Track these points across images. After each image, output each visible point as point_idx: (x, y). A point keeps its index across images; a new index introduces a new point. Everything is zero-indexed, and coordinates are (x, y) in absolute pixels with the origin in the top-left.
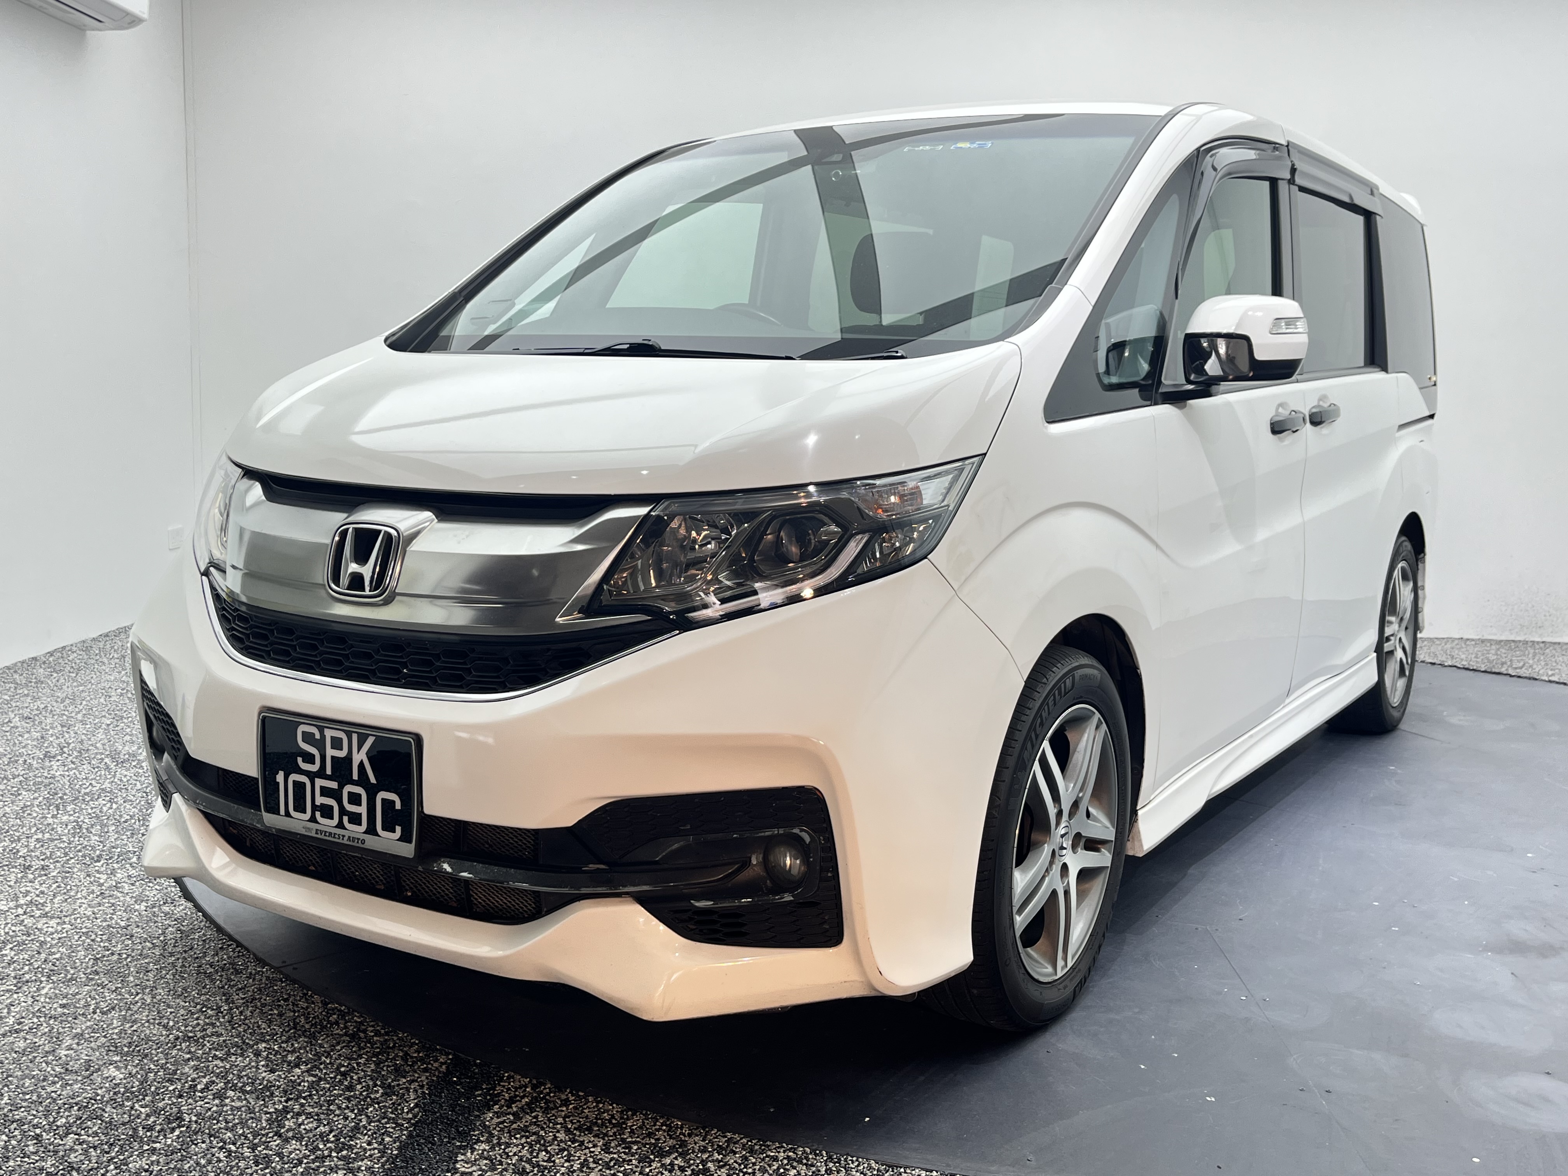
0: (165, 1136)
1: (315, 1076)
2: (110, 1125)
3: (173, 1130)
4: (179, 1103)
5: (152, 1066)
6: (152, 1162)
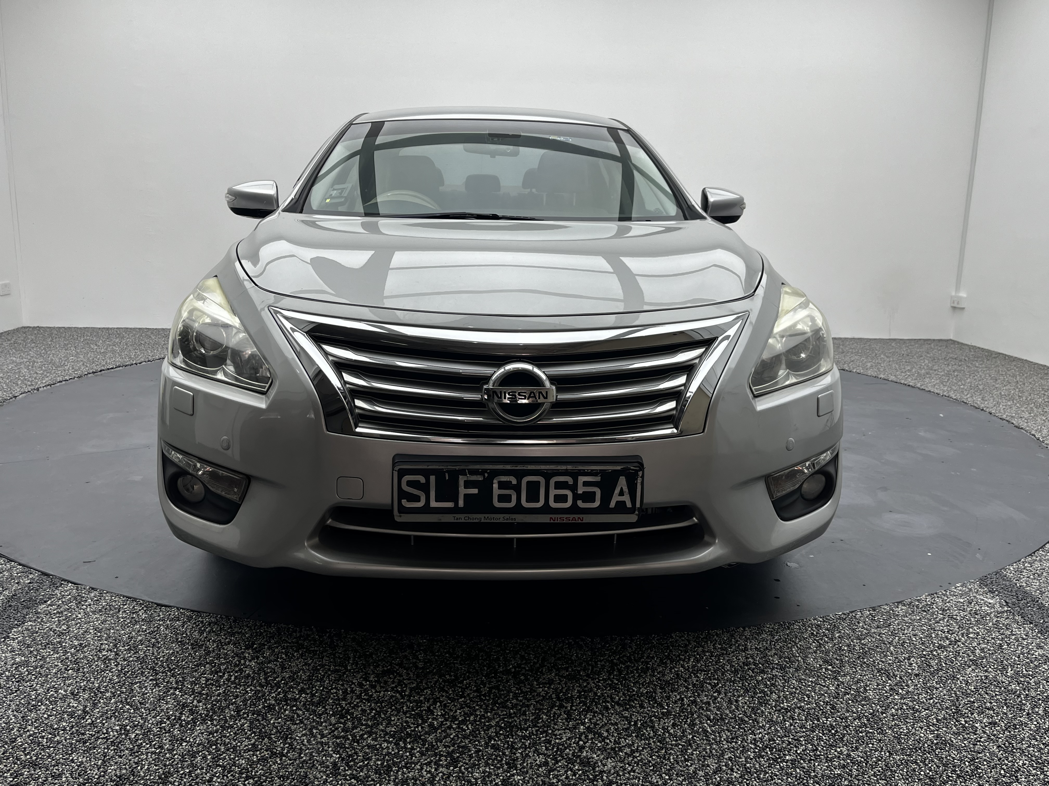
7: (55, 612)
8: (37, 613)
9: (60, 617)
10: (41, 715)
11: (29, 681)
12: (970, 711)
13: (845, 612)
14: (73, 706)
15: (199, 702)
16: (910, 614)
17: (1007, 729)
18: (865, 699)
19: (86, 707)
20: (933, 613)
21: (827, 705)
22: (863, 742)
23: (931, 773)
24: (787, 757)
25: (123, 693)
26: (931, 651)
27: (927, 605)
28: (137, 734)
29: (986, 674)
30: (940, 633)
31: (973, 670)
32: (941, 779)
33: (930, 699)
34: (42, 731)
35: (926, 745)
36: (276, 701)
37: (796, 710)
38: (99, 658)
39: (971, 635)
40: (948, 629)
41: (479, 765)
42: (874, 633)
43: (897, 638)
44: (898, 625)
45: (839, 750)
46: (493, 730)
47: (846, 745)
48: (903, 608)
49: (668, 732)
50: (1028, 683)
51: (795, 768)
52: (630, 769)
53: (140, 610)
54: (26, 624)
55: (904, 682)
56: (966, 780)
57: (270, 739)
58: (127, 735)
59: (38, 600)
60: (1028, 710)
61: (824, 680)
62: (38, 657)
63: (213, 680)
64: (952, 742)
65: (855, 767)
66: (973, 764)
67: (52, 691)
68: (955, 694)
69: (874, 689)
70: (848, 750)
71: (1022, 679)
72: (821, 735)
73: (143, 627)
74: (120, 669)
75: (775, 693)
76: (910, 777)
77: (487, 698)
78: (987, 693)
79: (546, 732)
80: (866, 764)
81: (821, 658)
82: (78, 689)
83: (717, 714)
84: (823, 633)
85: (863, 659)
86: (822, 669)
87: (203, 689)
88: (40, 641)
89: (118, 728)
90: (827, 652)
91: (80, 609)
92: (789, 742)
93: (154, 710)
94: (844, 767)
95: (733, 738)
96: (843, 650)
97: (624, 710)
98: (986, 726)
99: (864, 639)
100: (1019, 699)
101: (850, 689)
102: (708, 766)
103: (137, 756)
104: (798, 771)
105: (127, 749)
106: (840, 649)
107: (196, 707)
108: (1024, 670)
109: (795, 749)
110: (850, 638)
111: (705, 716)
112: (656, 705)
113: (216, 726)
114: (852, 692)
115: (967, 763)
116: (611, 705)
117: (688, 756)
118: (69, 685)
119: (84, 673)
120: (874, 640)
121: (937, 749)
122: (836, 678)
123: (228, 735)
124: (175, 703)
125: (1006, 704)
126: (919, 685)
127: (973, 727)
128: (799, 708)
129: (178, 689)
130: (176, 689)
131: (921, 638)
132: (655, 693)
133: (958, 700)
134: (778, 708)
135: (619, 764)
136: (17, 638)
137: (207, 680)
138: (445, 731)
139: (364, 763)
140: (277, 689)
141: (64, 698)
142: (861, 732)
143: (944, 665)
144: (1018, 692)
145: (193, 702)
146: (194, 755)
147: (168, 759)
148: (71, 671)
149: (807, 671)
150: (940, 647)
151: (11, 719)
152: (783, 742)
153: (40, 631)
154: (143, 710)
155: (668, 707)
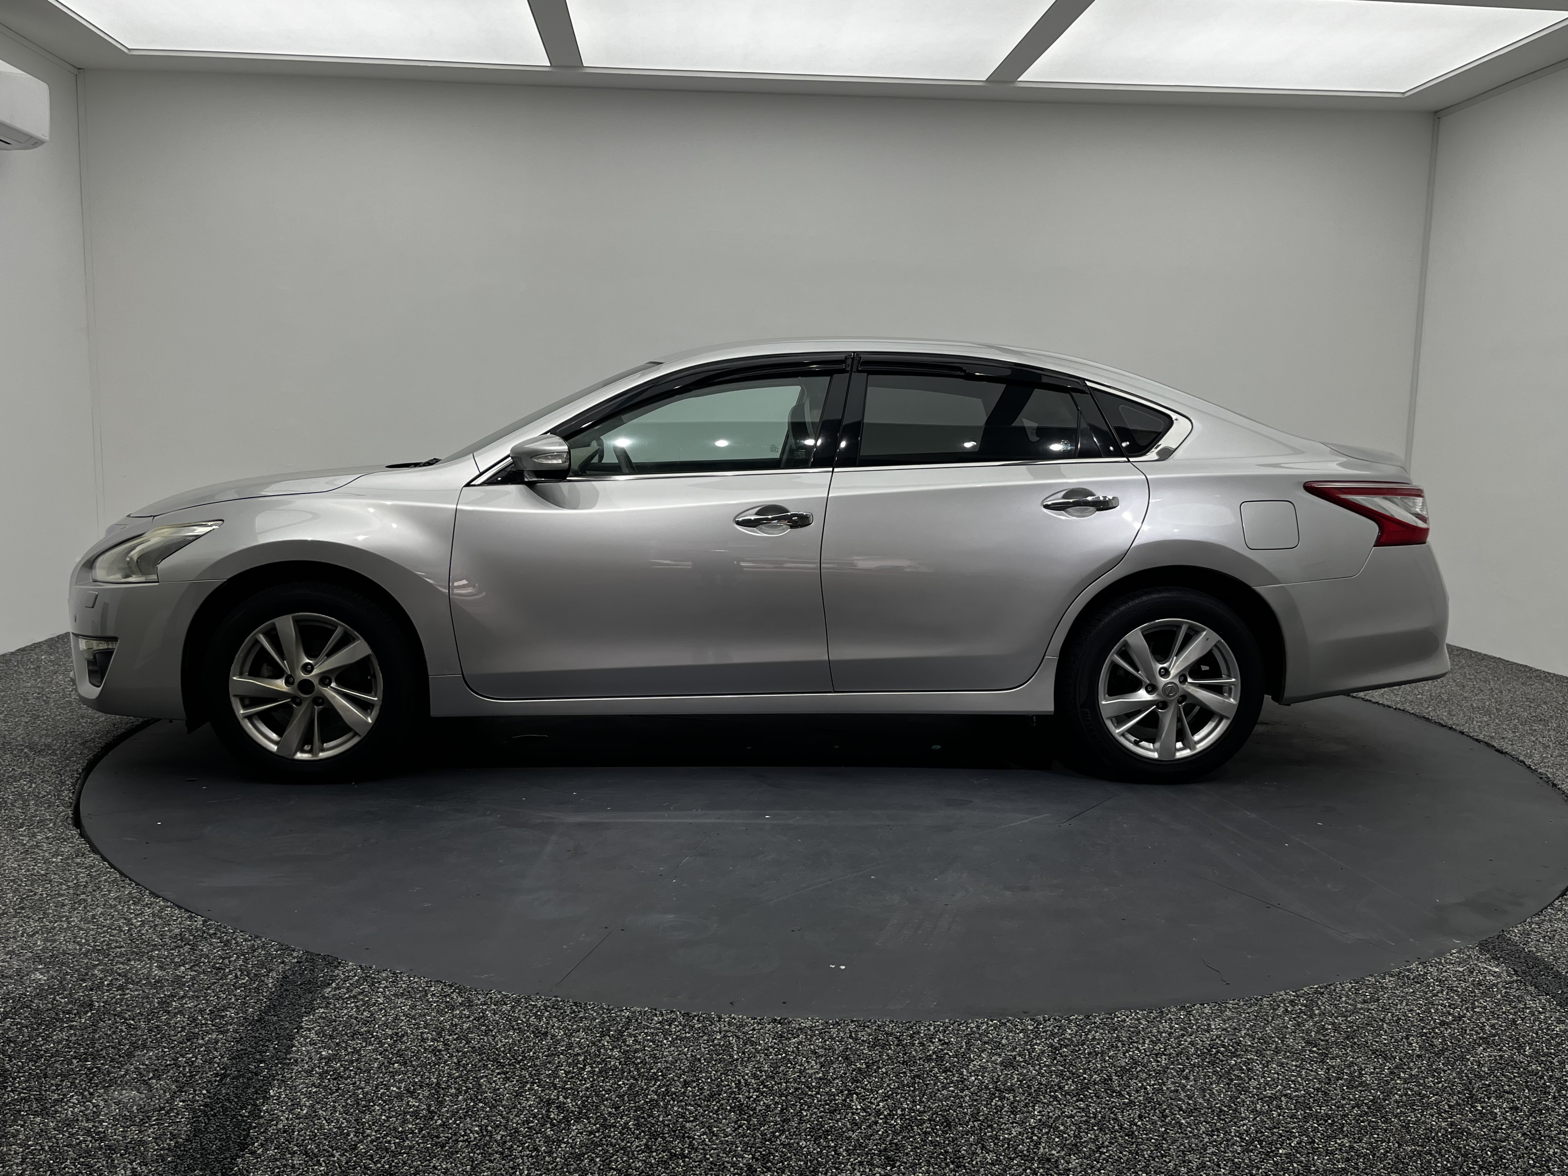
0: (80, 1018)
1: (195, 971)
2: (38, 1012)
3: (87, 1012)
4: (90, 994)
5: (69, 971)
6: (71, 1035)
7: (347, 996)
8: (325, 998)
9: (357, 1002)
10: (378, 1117)
11: (349, 1077)
12: (1486, 1095)
13: (1321, 985)
14: (414, 1106)
15: (566, 1098)
16: (1401, 987)
17: (1531, 1115)
18: (1361, 1084)
19: (429, 1106)
20: (1428, 985)
21: (1318, 1092)
22: (1367, 1133)
23: (1449, 1165)
24: (1281, 1151)
25: (470, 1089)
26: (1433, 1029)
27: (1420, 975)
28: (503, 1136)
29: (1501, 1053)
30: (1440, 1007)
31: (1484, 1049)
32: (1462, 1171)
33: (1438, 1083)
34: (387, 1135)
35: (1440, 1134)
36: (658, 1095)
37: (1283, 1098)
38: (425, 1049)
39: (1477, 1010)
40: (1449, 1003)
41: (920, 1164)
42: (1362, 1008)
43: (1390, 1014)
44: (1389, 999)
45: (1339, 1141)
46: (927, 1124)
47: (1347, 1136)
48: (1391, 979)
49: (1136, 1124)
50: (1551, 1063)
51: (1291, 1162)
52: (1099, 1165)
53: (452, 993)
54: (317, 1011)
55: (1405, 1065)
56: (1490, 1172)
57: (664, 1138)
58: (491, 1137)
59: (319, 983)
60: (1554, 1093)
61: (1310, 1063)
62: (349, 1050)
63: (574, 1073)
64: (1470, 1129)
65: (1361, 1160)
66: (1497, 1154)
67: (382, 1088)
68: (1467, 1076)
69: (1372, 1073)
70: (1350, 1142)
71: (1544, 1059)
72: (1316, 1125)
73: (464, 1012)
74: (455, 1060)
75: (1254, 1079)
76: (1425, 1169)
77: (912, 1089)
78: (1504, 1075)
79: (990, 1126)
80: (1373, 1157)
81: (1303, 1038)
82: (413, 1086)
83: (1189, 1104)
84: (1300, 1009)
85: (1353, 1039)
86: (1305, 1051)
87: (566, 1083)
88: (343, 1030)
89: (477, 1129)
90: (1308, 1032)
91: (379, 992)
92: (1281, 1134)
93: (514, 1108)
94: (1348, 1160)
95: (1213, 1131)
96: (1327, 1029)
97: (1077, 1101)
98: (1507, 1112)
99: (1350, 1016)
100: (1543, 1081)
101: (1343, 1074)
102: (1190, 1162)
103: (511, 1160)
104: (1295, 1165)
105: (496, 1153)
106: (1323, 1027)
107: (564, 1103)
108: (1545, 1048)
109: (1288, 1142)
110: (1333, 1014)
111: (1176, 1106)
112: (1114, 1094)
113: (595, 1125)
114: (1346, 1077)
115: (1489, 1153)
116: (1061, 1094)
117: (1164, 1151)
118: (400, 1081)
119: (414, 1067)
120: (1362, 1017)
121: (1452, 1138)
122: (1323, 1061)
123: (612, 1134)
124: (537, 1100)
125: (1527, 1087)
126: (1423, 1068)
127: (1491, 1113)
128: (1285, 1095)
129: (536, 1083)
130: (533, 1083)
131: (1419, 1014)
132: (1111, 1080)
133: (1470, 1083)
134: (1261, 1096)
135: (1085, 1161)
136: (313, 1028)
137: (567, 1073)
138: (869, 1127)
139: (783, 1164)
140: (656, 1082)
141: (399, 1096)
142: (1362, 1122)
143: (1449, 1044)
144: (1540, 1073)
145: (558, 1098)
146: (579, 1157)
147: (548, 1162)
148: (396, 1065)
149: (1288, 1054)
150: (1443, 1023)
151: (342, 1123)
152: (1273, 1134)
153: (338, 1019)
154: (501, 1108)
155: (1130, 1096)
